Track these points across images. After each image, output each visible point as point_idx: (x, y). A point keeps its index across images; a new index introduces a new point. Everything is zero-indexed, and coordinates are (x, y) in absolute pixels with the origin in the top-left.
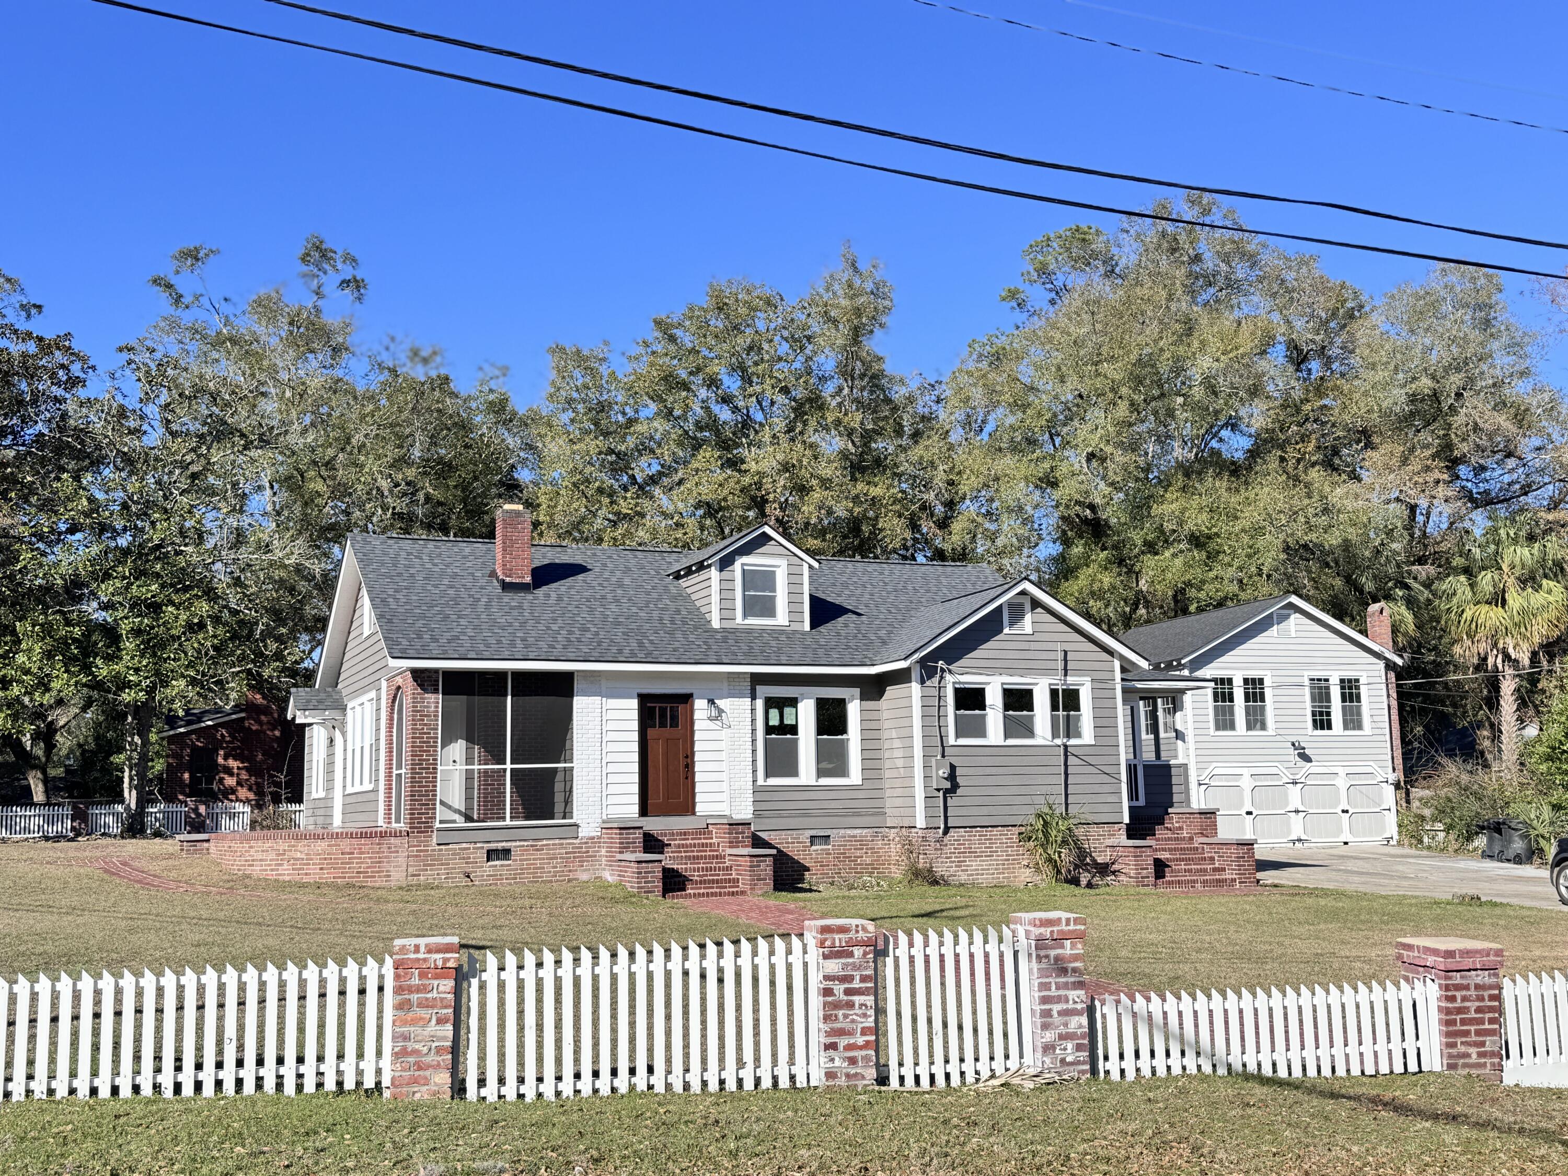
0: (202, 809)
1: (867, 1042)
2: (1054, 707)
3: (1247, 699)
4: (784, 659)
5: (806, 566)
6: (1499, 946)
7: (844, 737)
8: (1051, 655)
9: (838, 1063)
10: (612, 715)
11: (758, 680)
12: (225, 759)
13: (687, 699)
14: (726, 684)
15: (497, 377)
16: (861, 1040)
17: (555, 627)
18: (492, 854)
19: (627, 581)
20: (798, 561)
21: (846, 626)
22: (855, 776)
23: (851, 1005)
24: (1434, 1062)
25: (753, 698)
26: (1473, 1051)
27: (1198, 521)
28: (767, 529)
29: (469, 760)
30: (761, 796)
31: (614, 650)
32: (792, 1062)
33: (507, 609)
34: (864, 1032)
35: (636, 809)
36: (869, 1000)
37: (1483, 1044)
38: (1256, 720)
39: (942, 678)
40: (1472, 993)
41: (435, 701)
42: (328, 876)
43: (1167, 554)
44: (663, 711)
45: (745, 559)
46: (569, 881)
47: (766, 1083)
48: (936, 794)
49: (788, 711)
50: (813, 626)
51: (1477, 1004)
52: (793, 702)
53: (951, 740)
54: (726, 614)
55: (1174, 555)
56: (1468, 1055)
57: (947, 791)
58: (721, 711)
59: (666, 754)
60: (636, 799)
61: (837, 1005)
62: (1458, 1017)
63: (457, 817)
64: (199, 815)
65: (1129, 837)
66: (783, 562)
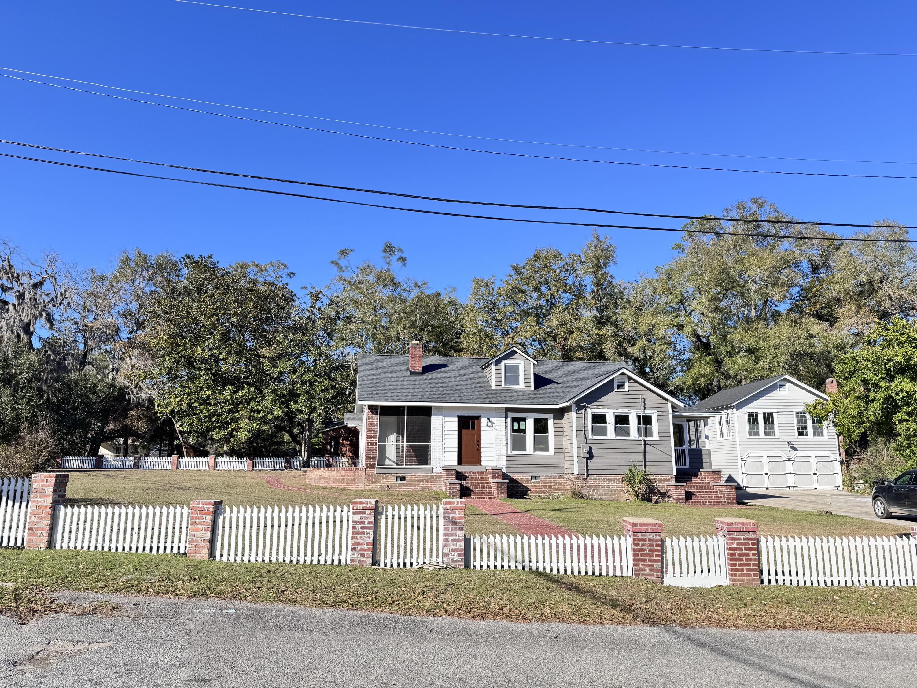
0: (331, 460)
1: (369, 548)
2: (639, 423)
3: (765, 422)
4: (518, 401)
5: (532, 364)
6: (661, 523)
7: (547, 434)
8: (637, 401)
9: (356, 556)
10: (446, 424)
11: (508, 410)
12: (343, 441)
13: (478, 418)
14: (494, 412)
15: (452, 292)
16: (366, 547)
17: (426, 389)
18: (398, 479)
19: (462, 370)
20: (529, 362)
21: (551, 388)
22: (551, 451)
23: (363, 533)
24: (629, 572)
25: (506, 417)
26: (647, 569)
27: (749, 342)
28: (515, 349)
29: (398, 441)
30: (509, 459)
31: (448, 398)
32: (340, 554)
33: (409, 382)
34: (368, 544)
35: (456, 462)
36: (371, 531)
37: (653, 566)
38: (769, 432)
39: (586, 410)
40: (647, 542)
41: (376, 418)
42: (336, 485)
43: (738, 357)
44: (468, 422)
45: (506, 361)
46: (429, 490)
47: (329, 562)
48: (583, 459)
49: (522, 423)
50: (535, 388)
51: (650, 548)
52: (524, 420)
53: (590, 436)
54: (498, 383)
55: (741, 357)
56: (645, 570)
57: (587, 459)
58: (492, 423)
59: (469, 440)
60: (456, 458)
61: (357, 533)
62: (640, 553)
63: (393, 463)
64: (329, 462)
65: (676, 481)
66: (522, 362)
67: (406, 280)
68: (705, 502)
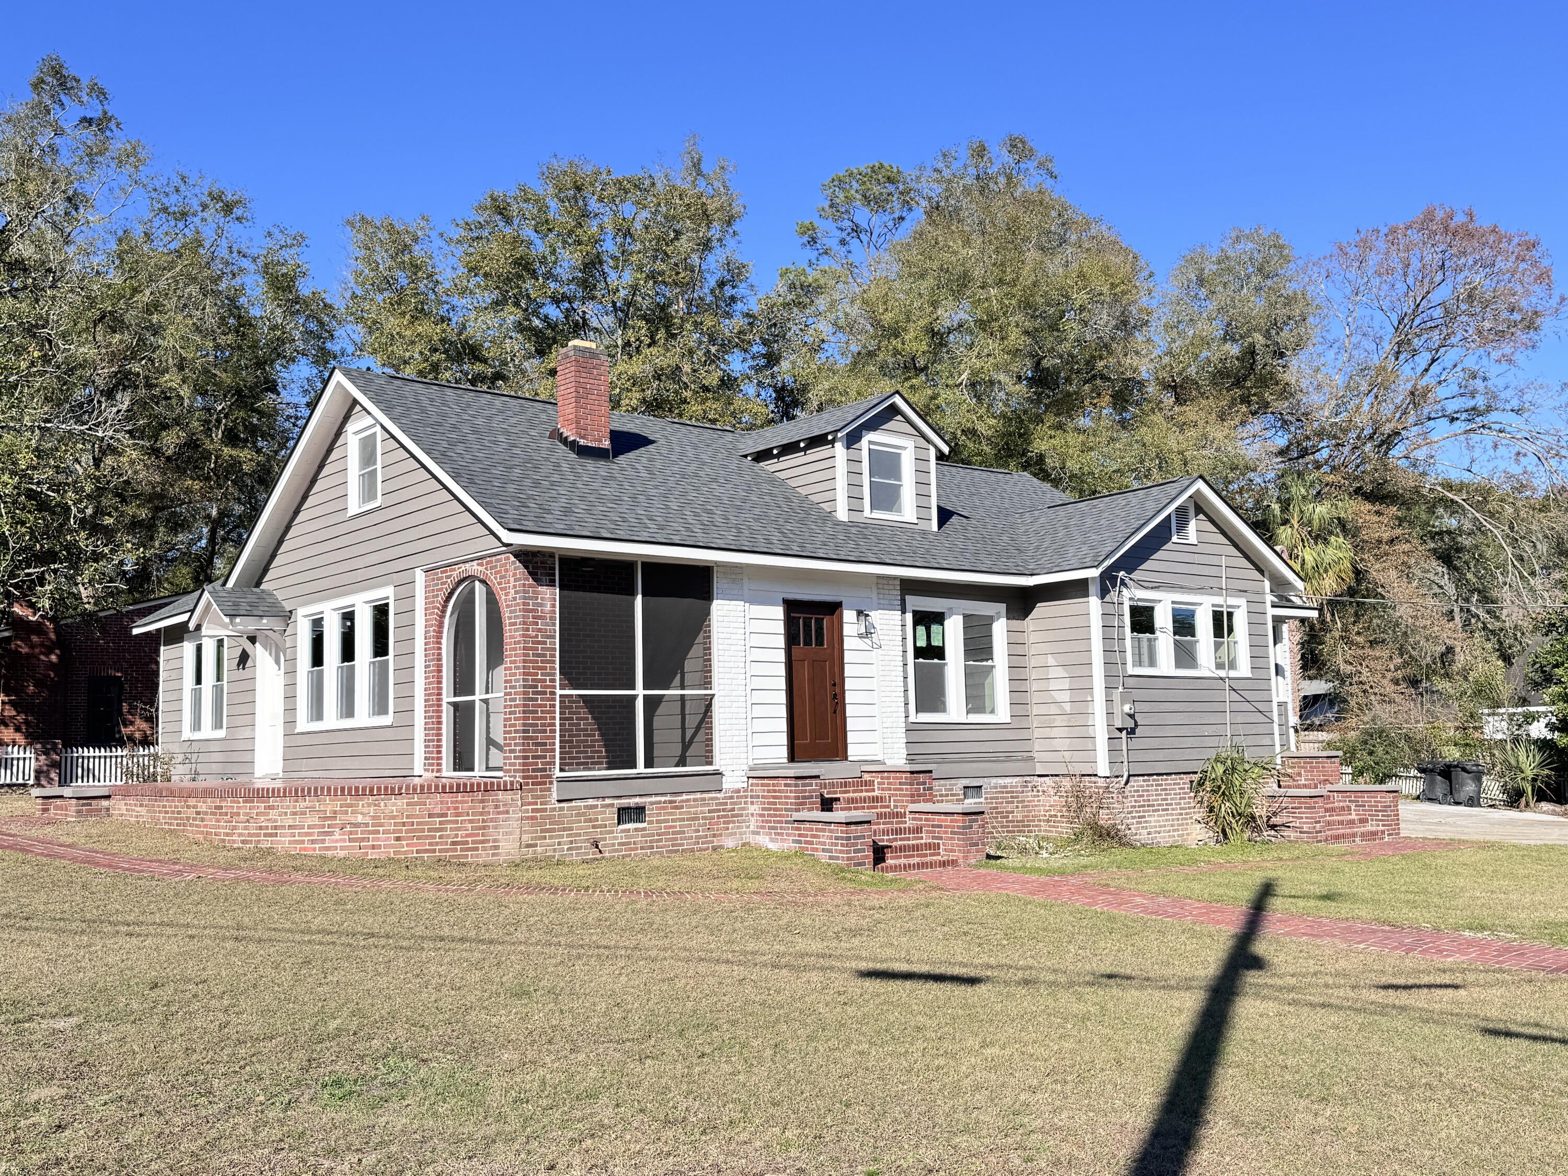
5: (933, 449)
7: (989, 663)
8: (1213, 571)
10: (756, 626)
13: (833, 608)
14: (875, 592)
18: (623, 814)
20: (927, 444)
28: (897, 400)
30: (916, 737)
31: (761, 539)
35: (784, 752)
41: (551, 598)
44: (808, 624)
46: (715, 849)
48: (1118, 734)
49: (935, 628)
50: (938, 525)
52: (939, 618)
53: (1129, 668)
54: (853, 503)
57: (1129, 731)
58: (871, 626)
59: (812, 680)
60: (783, 739)
66: (910, 443)
67: (177, 181)
68: (1354, 835)
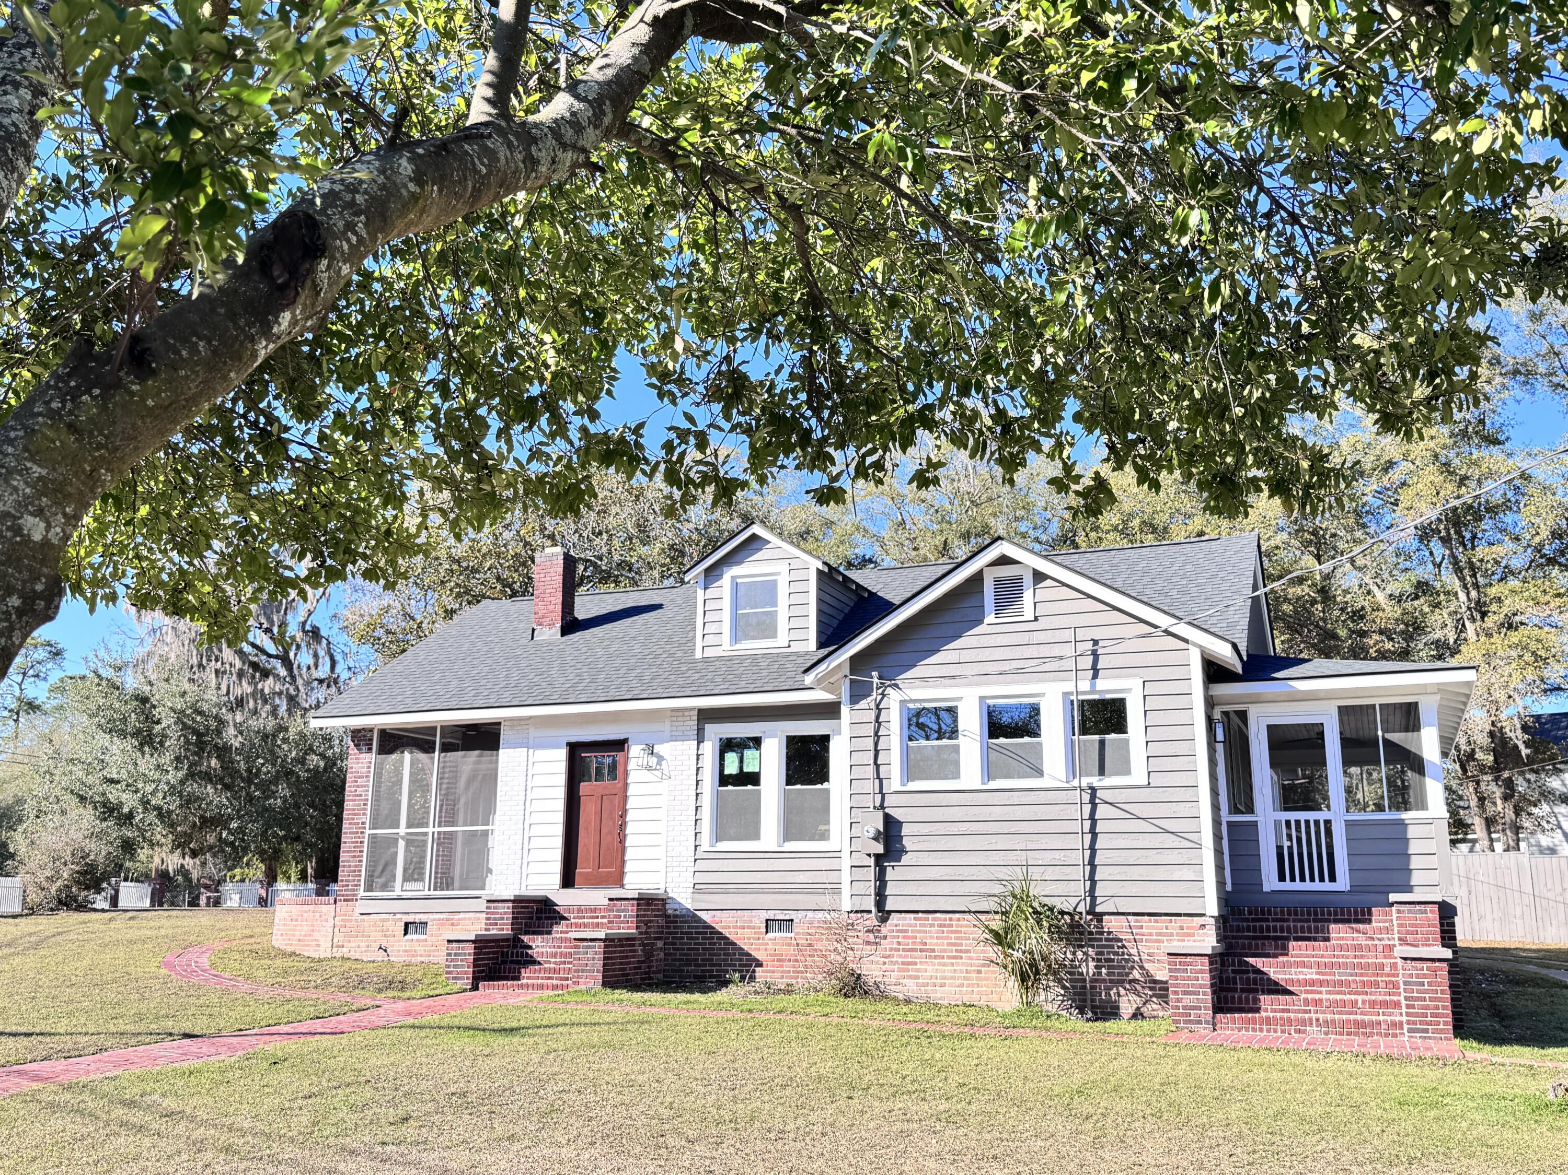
2: (1079, 729)
5: (813, 569)
7: (826, 785)
10: (538, 768)
11: (707, 716)
13: (620, 745)
14: (668, 724)
22: (834, 840)
25: (700, 740)
30: (704, 865)
35: (557, 879)
39: (881, 696)
41: (368, 761)
44: (598, 761)
45: (735, 571)
48: (865, 860)
49: (748, 754)
52: (757, 742)
54: (710, 639)
57: (879, 858)
58: (660, 759)
59: (599, 813)
60: (559, 867)
66: (782, 567)
